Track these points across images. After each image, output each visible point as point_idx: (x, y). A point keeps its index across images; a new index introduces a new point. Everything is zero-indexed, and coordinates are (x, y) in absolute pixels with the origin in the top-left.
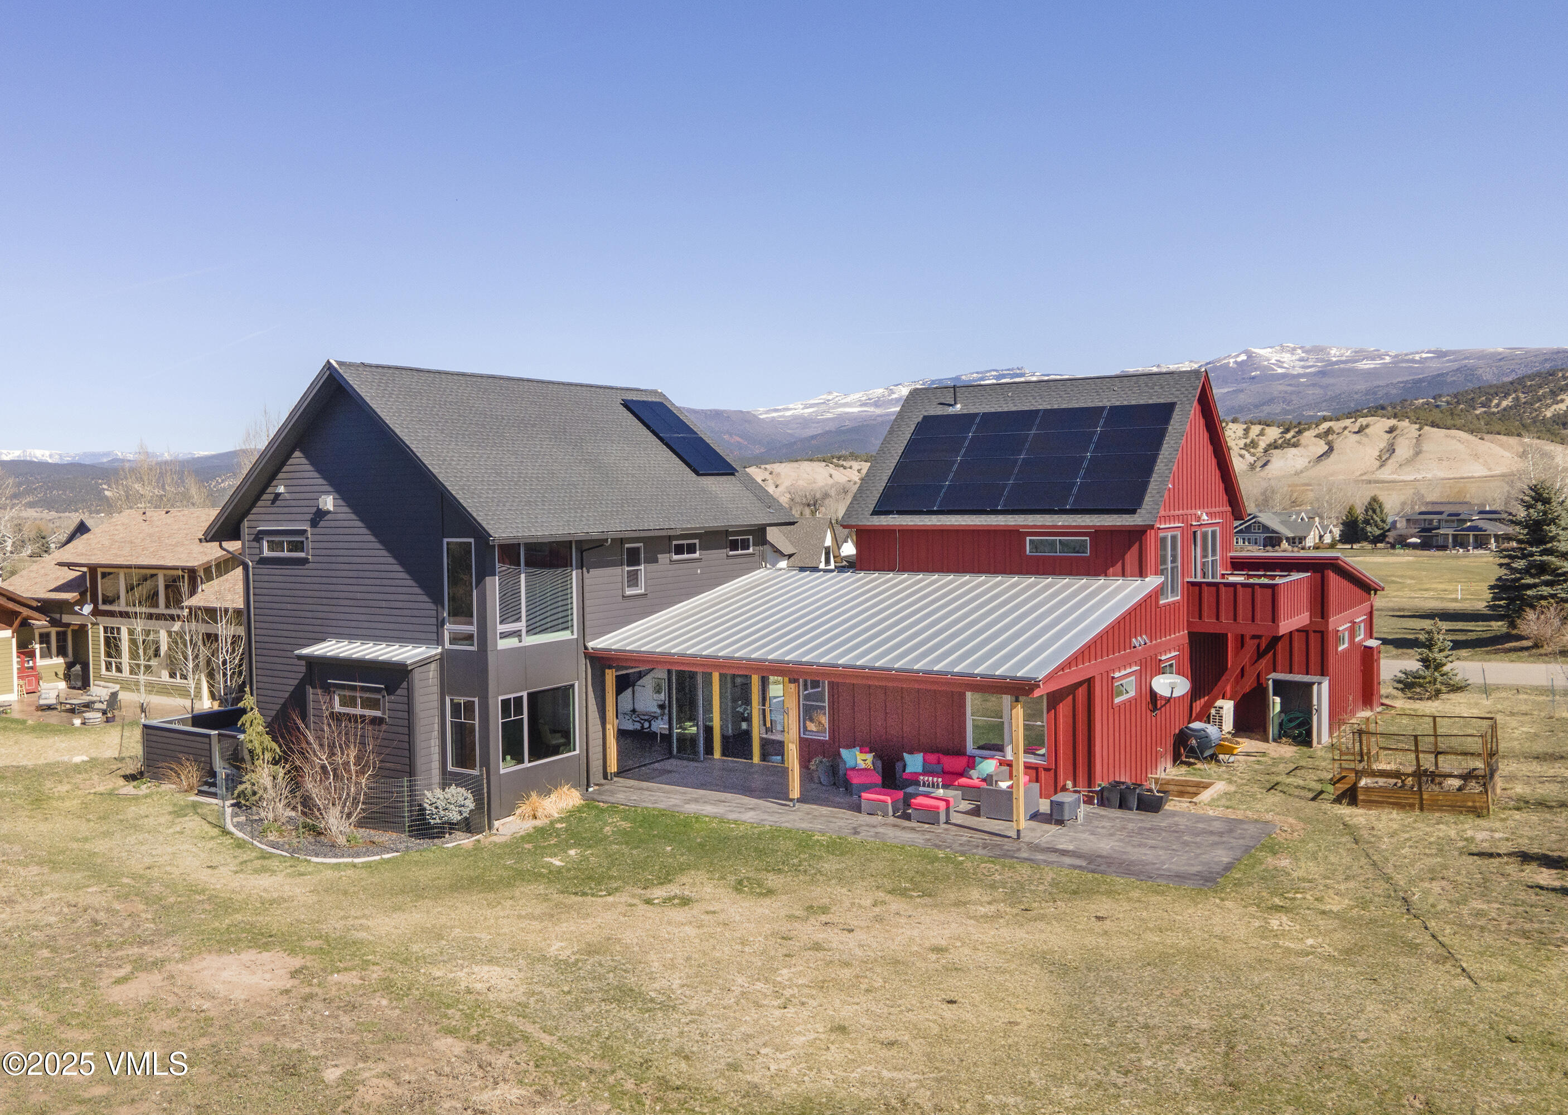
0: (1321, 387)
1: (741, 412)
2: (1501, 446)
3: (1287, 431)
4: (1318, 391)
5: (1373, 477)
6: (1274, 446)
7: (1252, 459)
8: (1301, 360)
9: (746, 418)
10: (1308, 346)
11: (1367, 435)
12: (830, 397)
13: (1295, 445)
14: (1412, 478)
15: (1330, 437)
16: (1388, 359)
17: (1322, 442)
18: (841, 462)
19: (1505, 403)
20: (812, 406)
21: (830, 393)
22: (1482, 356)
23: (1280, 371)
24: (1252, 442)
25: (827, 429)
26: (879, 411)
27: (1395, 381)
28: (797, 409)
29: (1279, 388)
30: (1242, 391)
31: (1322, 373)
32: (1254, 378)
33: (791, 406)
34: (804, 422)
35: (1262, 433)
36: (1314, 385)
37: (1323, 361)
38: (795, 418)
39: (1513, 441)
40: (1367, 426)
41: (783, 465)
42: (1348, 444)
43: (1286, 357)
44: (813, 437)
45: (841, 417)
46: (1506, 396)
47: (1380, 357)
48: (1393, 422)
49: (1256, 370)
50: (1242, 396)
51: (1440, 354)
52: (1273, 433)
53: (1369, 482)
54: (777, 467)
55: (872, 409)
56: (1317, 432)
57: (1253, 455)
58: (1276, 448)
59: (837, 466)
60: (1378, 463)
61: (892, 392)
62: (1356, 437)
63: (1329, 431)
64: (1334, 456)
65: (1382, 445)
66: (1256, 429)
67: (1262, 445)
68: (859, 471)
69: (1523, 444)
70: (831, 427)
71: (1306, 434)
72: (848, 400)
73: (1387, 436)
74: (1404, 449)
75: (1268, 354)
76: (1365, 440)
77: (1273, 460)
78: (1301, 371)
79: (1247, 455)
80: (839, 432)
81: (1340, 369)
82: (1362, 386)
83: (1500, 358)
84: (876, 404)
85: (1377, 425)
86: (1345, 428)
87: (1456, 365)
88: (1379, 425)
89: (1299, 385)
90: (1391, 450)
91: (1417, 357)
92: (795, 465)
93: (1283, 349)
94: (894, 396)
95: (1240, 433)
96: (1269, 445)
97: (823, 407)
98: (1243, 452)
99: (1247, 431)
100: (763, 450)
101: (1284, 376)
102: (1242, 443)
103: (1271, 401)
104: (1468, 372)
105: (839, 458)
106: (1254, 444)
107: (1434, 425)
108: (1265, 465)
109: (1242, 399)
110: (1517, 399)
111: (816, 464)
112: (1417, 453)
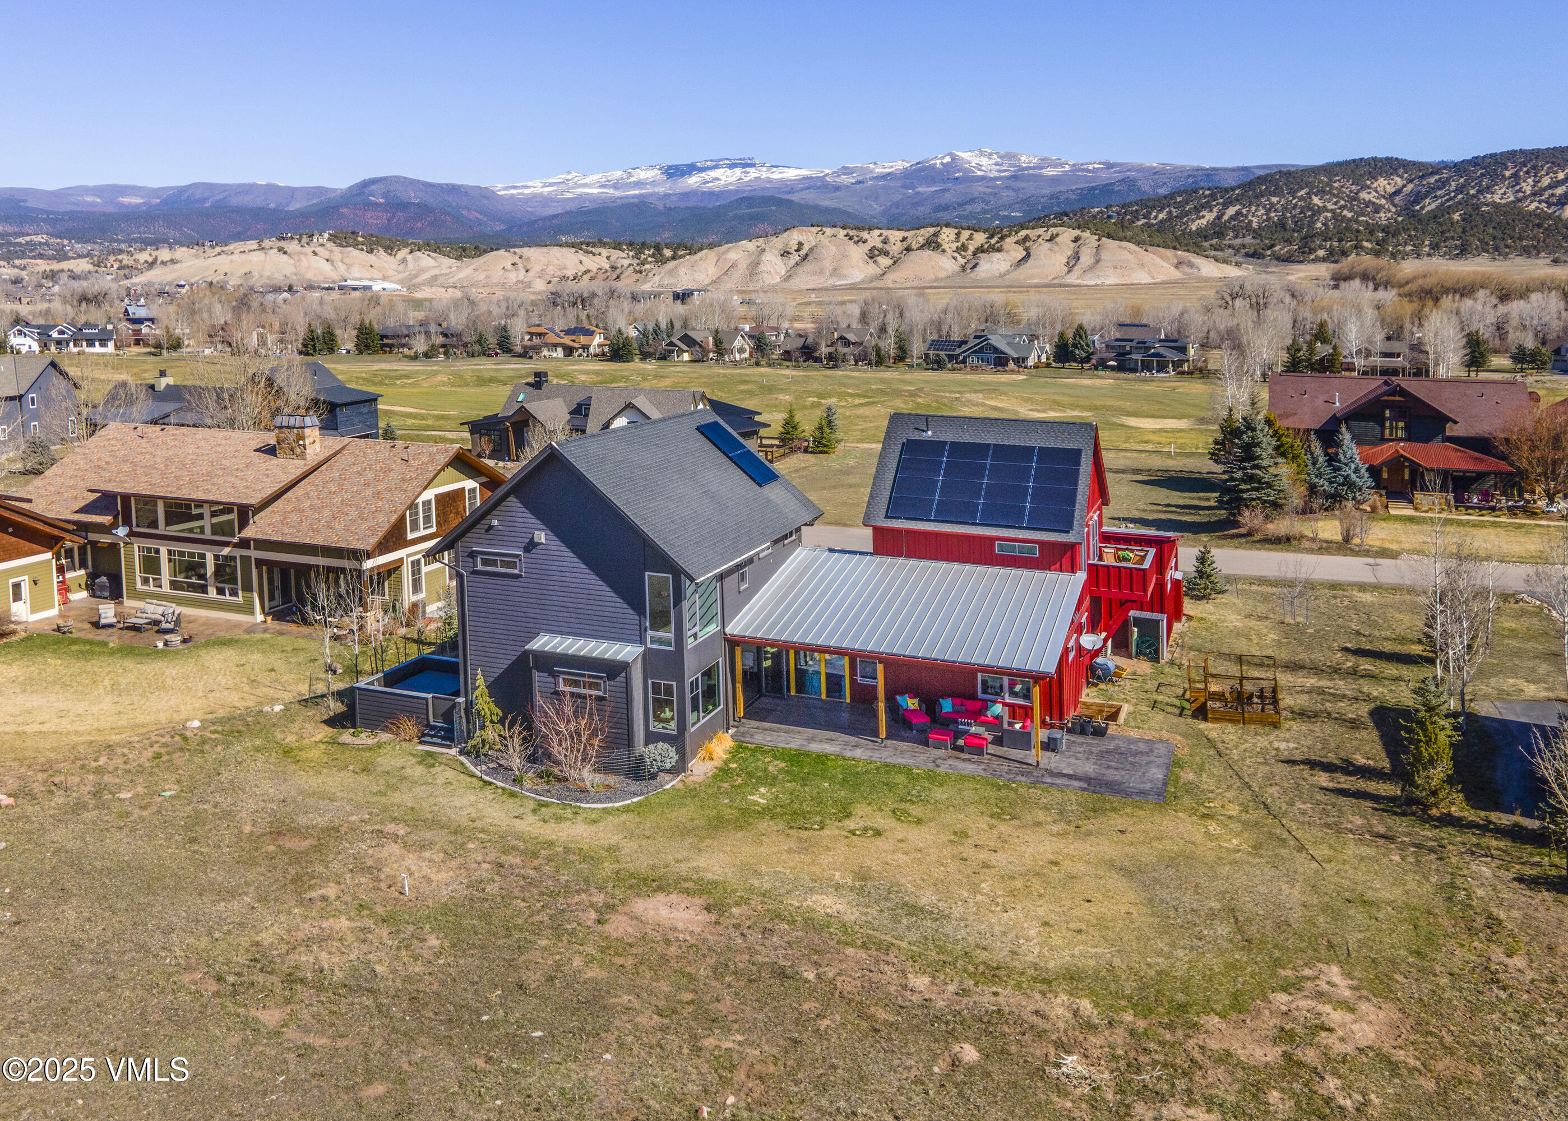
0: (1014, 190)
1: (479, 187)
2: (1161, 257)
3: (991, 237)
4: (1011, 193)
5: (1062, 281)
6: (980, 250)
7: (963, 261)
8: (997, 164)
9: (486, 194)
10: (1002, 153)
11: (1057, 244)
12: (570, 177)
13: (999, 250)
14: (1093, 283)
15: (1027, 244)
16: (1067, 168)
17: (1021, 248)
18: (590, 249)
19: (1161, 216)
20: (551, 185)
21: (569, 173)
22: (1141, 169)
23: (979, 173)
24: (963, 245)
25: (568, 208)
26: (618, 193)
27: (1074, 187)
28: (536, 187)
29: (979, 189)
30: (948, 190)
31: (1015, 177)
32: (957, 179)
33: (530, 184)
34: (544, 200)
35: (970, 238)
36: (1007, 188)
37: (1015, 166)
38: (534, 196)
39: (1169, 253)
40: (1057, 235)
41: (533, 249)
42: (1041, 250)
43: (984, 161)
44: (554, 217)
45: (580, 197)
46: (1162, 209)
47: (1061, 165)
48: (1077, 232)
49: (959, 171)
50: (947, 195)
51: (1109, 166)
52: (980, 238)
53: (1060, 286)
54: (526, 251)
55: (611, 191)
56: (1016, 239)
57: (964, 257)
58: (983, 252)
59: (587, 252)
60: (1066, 269)
61: (630, 175)
62: (1048, 245)
63: (1026, 238)
64: (1031, 262)
65: (1069, 253)
66: (966, 234)
67: (971, 249)
68: (608, 258)
69: (1176, 256)
70: (570, 207)
71: (1008, 240)
72: (587, 180)
73: (1073, 245)
74: (1086, 258)
75: (969, 157)
76: (1056, 248)
77: (982, 263)
78: (997, 174)
79: (959, 258)
80: (580, 212)
81: (1029, 175)
82: (1047, 191)
83: (1155, 172)
84: (616, 186)
85: (1066, 234)
86: (1039, 236)
87: (1120, 176)
88: (1067, 235)
89: (995, 187)
90: (1076, 257)
91: (1091, 167)
92: (545, 250)
93: (982, 153)
94: (632, 179)
95: (953, 237)
96: (977, 249)
97: (563, 187)
98: (956, 254)
99: (958, 235)
100: (503, 227)
101: (983, 178)
102: (954, 246)
103: (972, 201)
104: (1130, 183)
105: (588, 244)
106: (964, 248)
107: (1109, 236)
108: (975, 266)
109: (948, 198)
110: (1170, 213)
111: (565, 250)
112: (1097, 261)
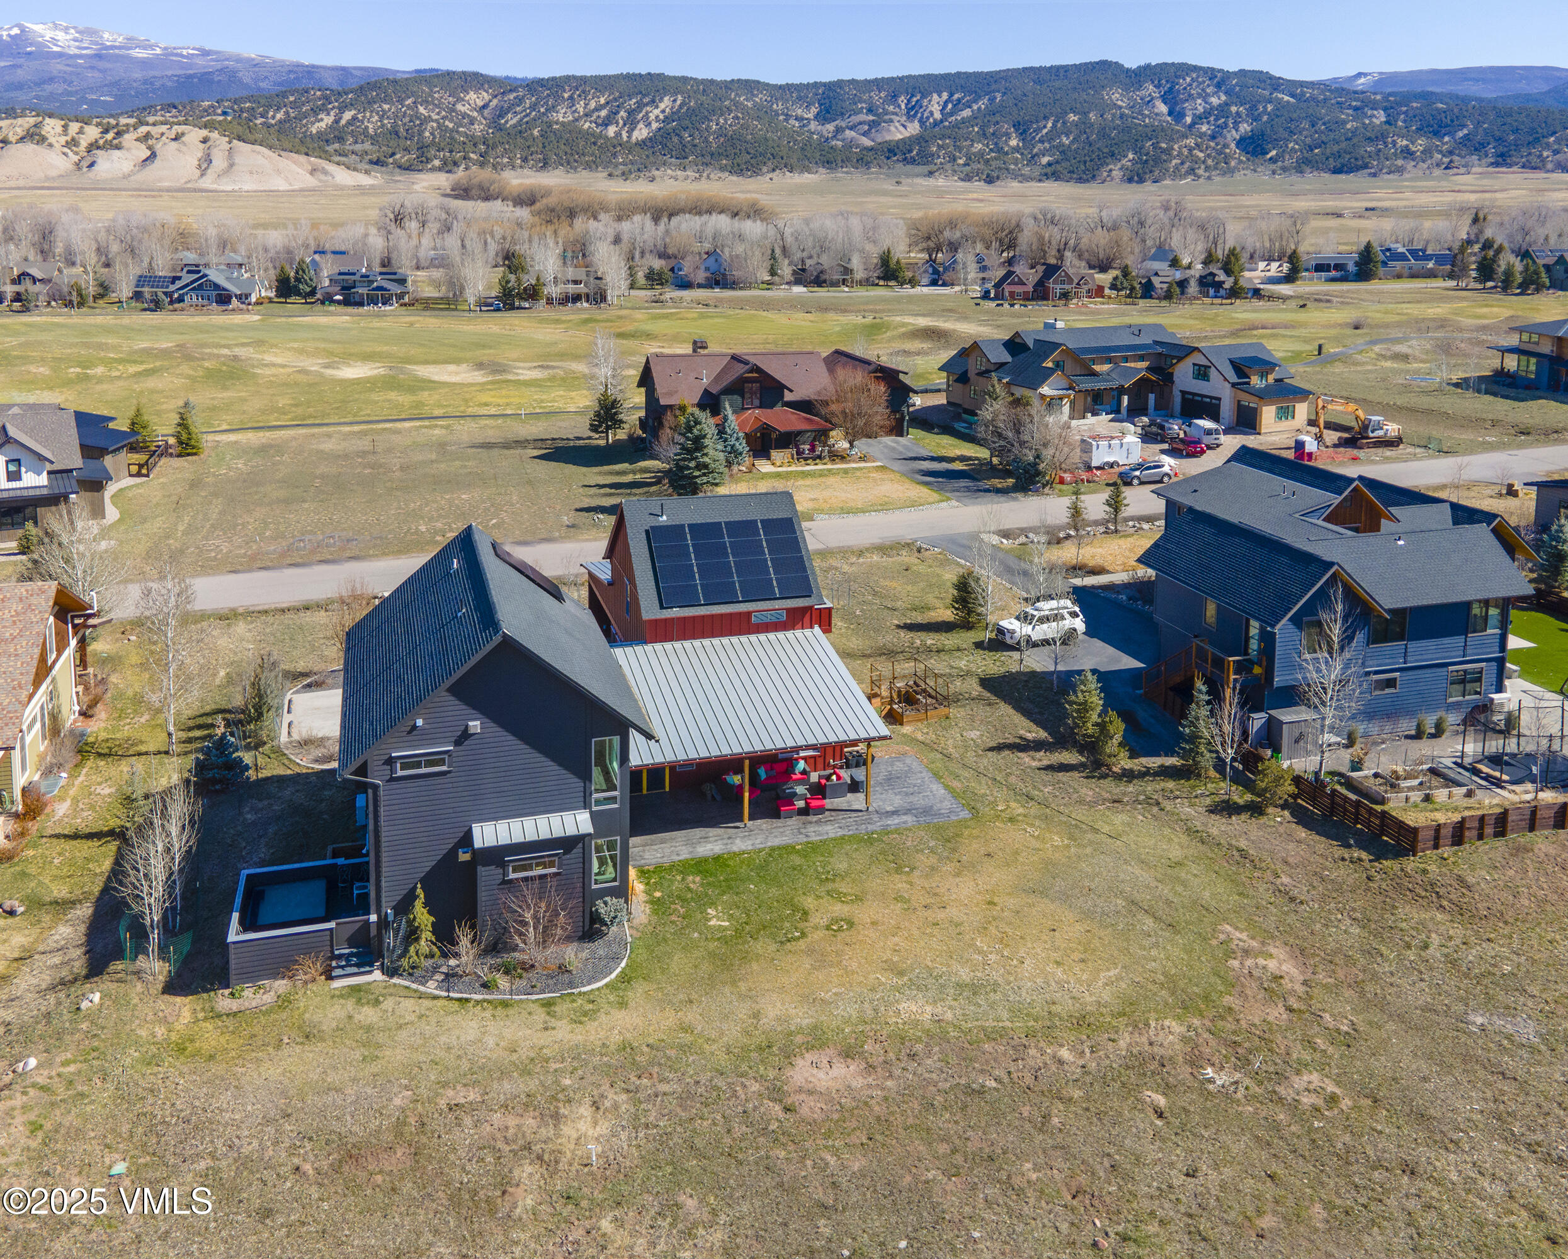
0: (100, 71)
2: (295, 163)
3: (106, 131)
4: (97, 74)
5: (196, 185)
6: (93, 146)
7: (76, 158)
8: (75, 40)
10: (81, 28)
11: (184, 144)
13: (118, 147)
14: (229, 188)
15: (150, 142)
16: (158, 51)
17: (143, 147)
19: (279, 116)
22: (239, 59)
23: (55, 49)
24: (73, 139)
27: (169, 73)
29: (57, 67)
30: (20, 66)
31: (98, 56)
32: (30, 53)
35: (81, 132)
36: (92, 68)
37: (97, 43)
39: (302, 158)
40: (183, 134)
42: (167, 150)
43: (60, 36)
46: (278, 109)
47: (152, 47)
48: (204, 133)
49: (31, 45)
50: (19, 71)
51: (205, 53)
52: (92, 133)
53: (195, 190)
56: (135, 136)
57: (76, 153)
58: (98, 148)
60: (198, 172)
62: (174, 144)
63: (148, 136)
64: (158, 162)
65: (200, 155)
66: (74, 127)
67: (84, 144)
69: (310, 163)
71: (126, 136)
73: (202, 146)
74: (219, 161)
75: (42, 31)
76: (183, 148)
77: (99, 161)
78: (77, 51)
79: (70, 154)
81: (118, 56)
82: (138, 75)
83: (254, 64)
85: (193, 134)
86: (162, 134)
87: (219, 65)
88: (194, 135)
89: (77, 66)
90: (208, 159)
91: (185, 52)
93: (56, 27)
95: (59, 129)
96: (91, 145)
98: (66, 150)
99: (65, 127)
101: (60, 55)
102: (63, 140)
103: (51, 80)
104: (231, 76)
106: (73, 143)
107: (240, 139)
108: (92, 165)
109: (21, 75)
110: (287, 113)
112: (231, 165)
